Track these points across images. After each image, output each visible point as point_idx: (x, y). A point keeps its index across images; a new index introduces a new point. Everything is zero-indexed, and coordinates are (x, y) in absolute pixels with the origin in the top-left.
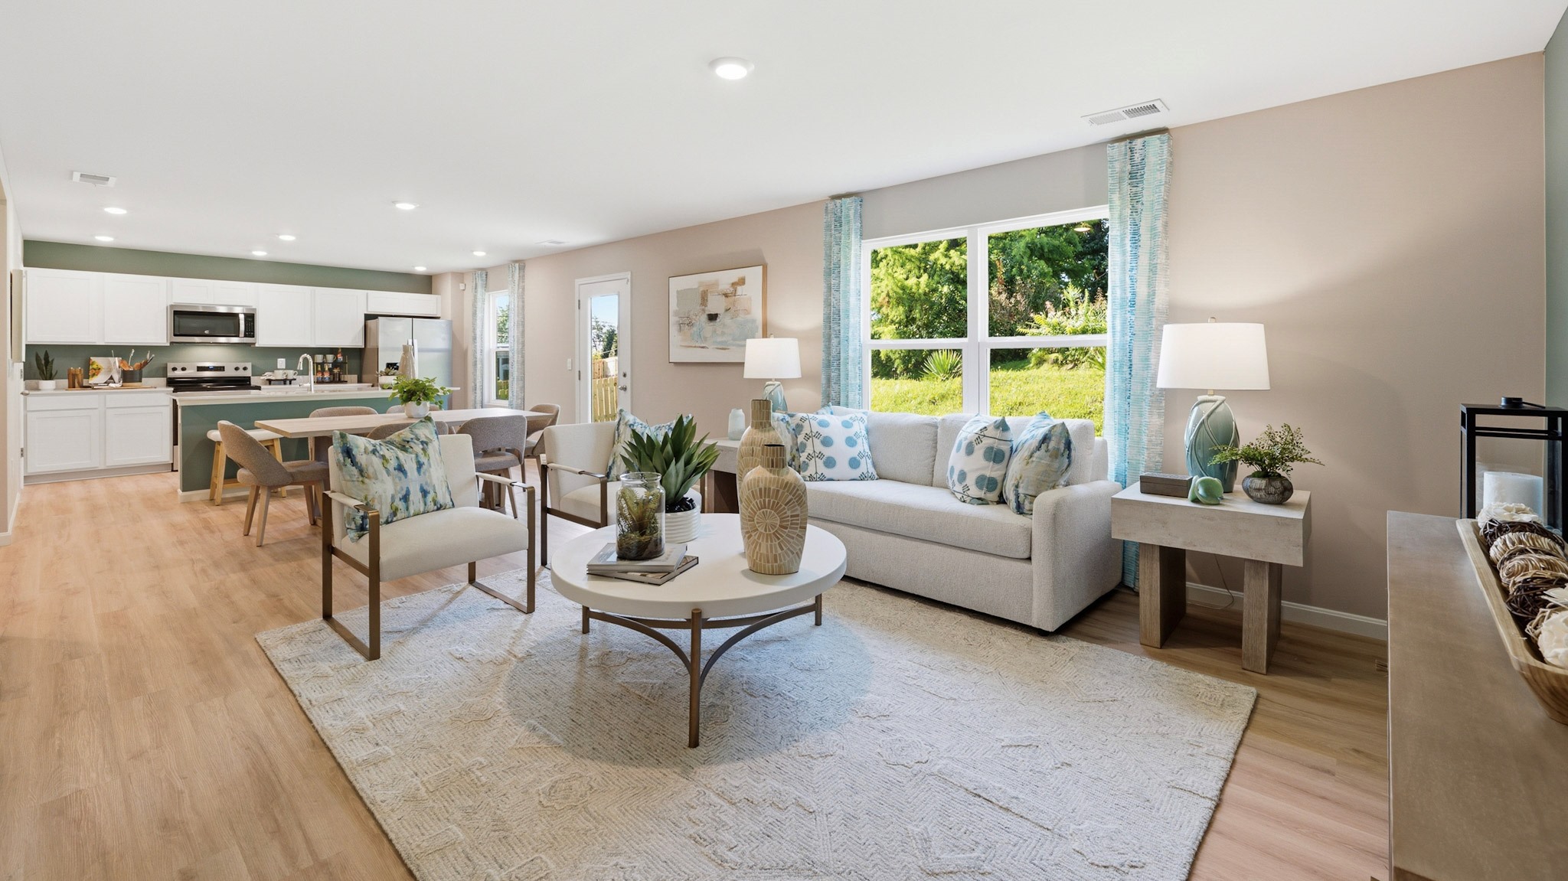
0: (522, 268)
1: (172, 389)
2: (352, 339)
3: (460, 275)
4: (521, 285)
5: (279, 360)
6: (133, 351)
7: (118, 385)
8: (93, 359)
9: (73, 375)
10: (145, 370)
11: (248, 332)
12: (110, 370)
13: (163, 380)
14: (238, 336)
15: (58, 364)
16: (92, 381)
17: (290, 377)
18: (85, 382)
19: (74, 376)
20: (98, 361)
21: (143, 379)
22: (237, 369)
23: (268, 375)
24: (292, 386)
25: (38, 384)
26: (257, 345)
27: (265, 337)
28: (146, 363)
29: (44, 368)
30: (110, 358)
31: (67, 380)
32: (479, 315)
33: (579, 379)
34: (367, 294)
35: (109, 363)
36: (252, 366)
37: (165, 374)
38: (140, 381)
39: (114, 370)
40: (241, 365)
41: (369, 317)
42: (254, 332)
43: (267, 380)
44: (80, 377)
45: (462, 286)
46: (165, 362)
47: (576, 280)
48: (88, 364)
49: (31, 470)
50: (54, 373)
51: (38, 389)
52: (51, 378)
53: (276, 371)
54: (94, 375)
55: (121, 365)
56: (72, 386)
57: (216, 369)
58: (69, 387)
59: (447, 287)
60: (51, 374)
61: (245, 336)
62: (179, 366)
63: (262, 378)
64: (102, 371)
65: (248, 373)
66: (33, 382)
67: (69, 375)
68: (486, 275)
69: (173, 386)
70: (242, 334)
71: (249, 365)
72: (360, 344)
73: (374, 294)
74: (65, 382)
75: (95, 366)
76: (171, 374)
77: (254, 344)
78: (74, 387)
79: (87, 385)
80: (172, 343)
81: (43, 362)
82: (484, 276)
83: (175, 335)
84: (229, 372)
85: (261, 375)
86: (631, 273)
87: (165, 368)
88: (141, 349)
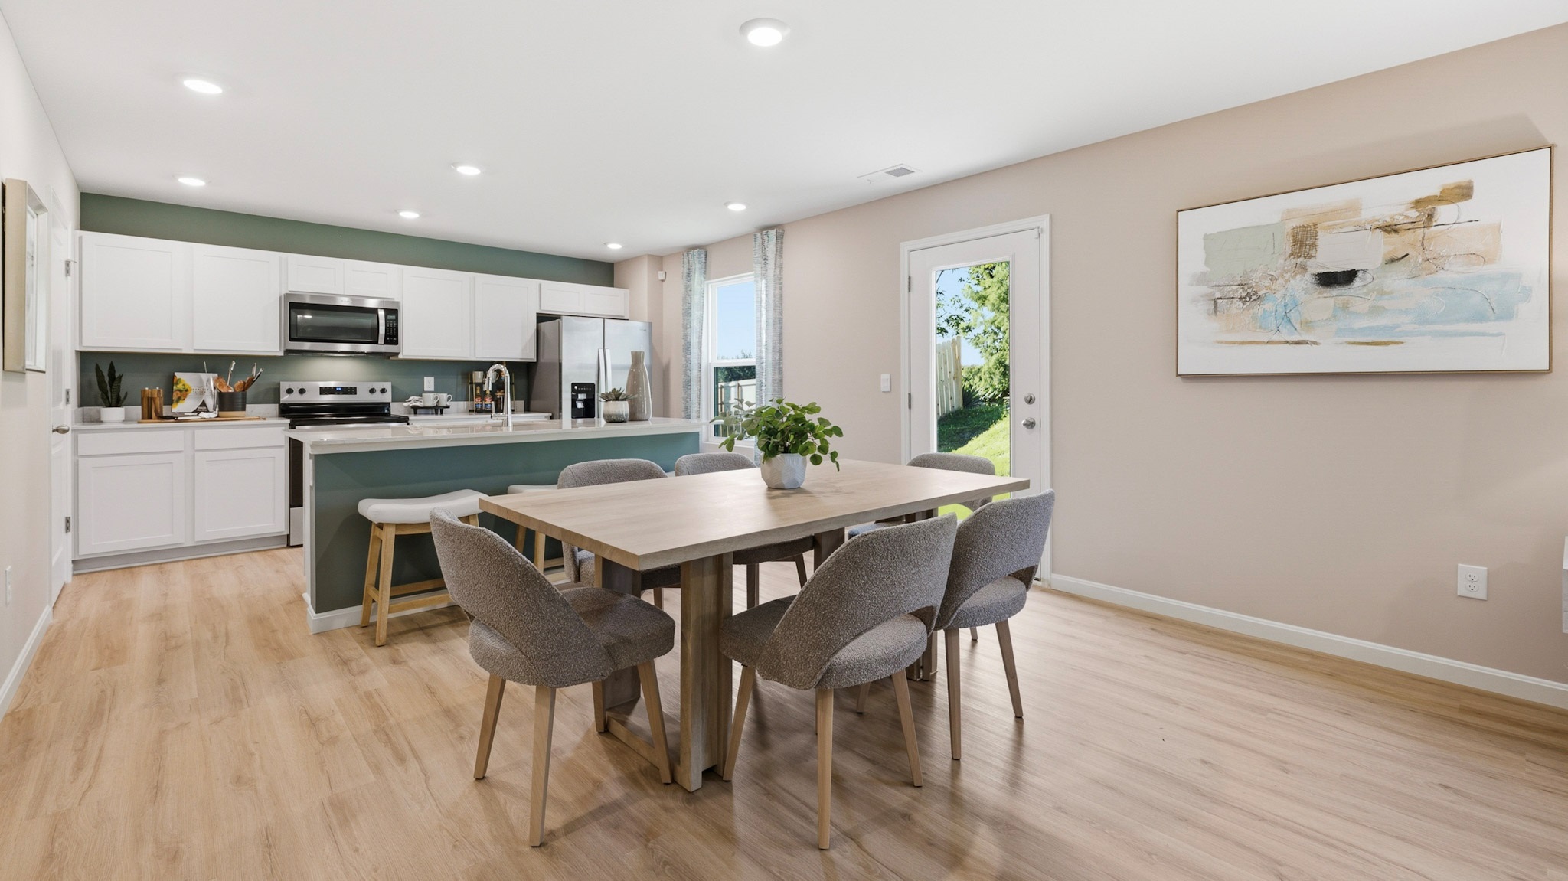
0: (780, 237)
1: (288, 421)
2: (521, 350)
3: (659, 260)
4: (778, 263)
5: (426, 379)
6: (234, 364)
7: (213, 415)
8: (178, 375)
9: (148, 398)
10: (250, 392)
11: (390, 336)
12: (202, 392)
13: (274, 408)
14: (376, 342)
15: (130, 382)
16: (177, 408)
17: (443, 403)
18: (166, 411)
19: (151, 400)
20: (185, 379)
21: (247, 406)
22: (372, 391)
23: (414, 401)
24: (444, 416)
25: (99, 412)
26: (400, 357)
27: (411, 347)
28: (251, 382)
29: (108, 387)
30: (202, 374)
31: (140, 407)
32: (695, 313)
33: (910, 407)
34: (540, 285)
35: (201, 381)
36: (392, 387)
37: (276, 399)
38: (244, 409)
39: (207, 393)
40: (378, 386)
41: (542, 318)
42: (397, 336)
43: (413, 407)
44: (158, 402)
45: (661, 276)
46: (277, 381)
47: (902, 245)
48: (171, 381)
49: (85, 551)
50: (122, 395)
51: (99, 421)
52: (117, 403)
53: (424, 395)
54: (179, 399)
55: (217, 385)
56: (147, 416)
57: (346, 391)
58: (143, 419)
59: (642, 278)
60: (118, 397)
61: (386, 342)
62: (296, 387)
63: (405, 404)
64: (191, 394)
65: (387, 398)
66: (93, 409)
67: (142, 399)
68: (706, 256)
69: (288, 417)
70: (381, 340)
71: (388, 386)
72: (531, 357)
73: (549, 285)
74: (137, 411)
75: (180, 386)
76: (285, 398)
77: (397, 354)
78: (151, 418)
79: (170, 414)
80: (288, 351)
81: (107, 379)
82: (703, 256)
83: (291, 339)
84: (363, 397)
85: (404, 401)
86: (1051, 217)
87: (277, 390)
88: (245, 361)
